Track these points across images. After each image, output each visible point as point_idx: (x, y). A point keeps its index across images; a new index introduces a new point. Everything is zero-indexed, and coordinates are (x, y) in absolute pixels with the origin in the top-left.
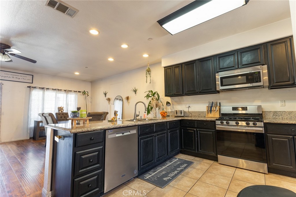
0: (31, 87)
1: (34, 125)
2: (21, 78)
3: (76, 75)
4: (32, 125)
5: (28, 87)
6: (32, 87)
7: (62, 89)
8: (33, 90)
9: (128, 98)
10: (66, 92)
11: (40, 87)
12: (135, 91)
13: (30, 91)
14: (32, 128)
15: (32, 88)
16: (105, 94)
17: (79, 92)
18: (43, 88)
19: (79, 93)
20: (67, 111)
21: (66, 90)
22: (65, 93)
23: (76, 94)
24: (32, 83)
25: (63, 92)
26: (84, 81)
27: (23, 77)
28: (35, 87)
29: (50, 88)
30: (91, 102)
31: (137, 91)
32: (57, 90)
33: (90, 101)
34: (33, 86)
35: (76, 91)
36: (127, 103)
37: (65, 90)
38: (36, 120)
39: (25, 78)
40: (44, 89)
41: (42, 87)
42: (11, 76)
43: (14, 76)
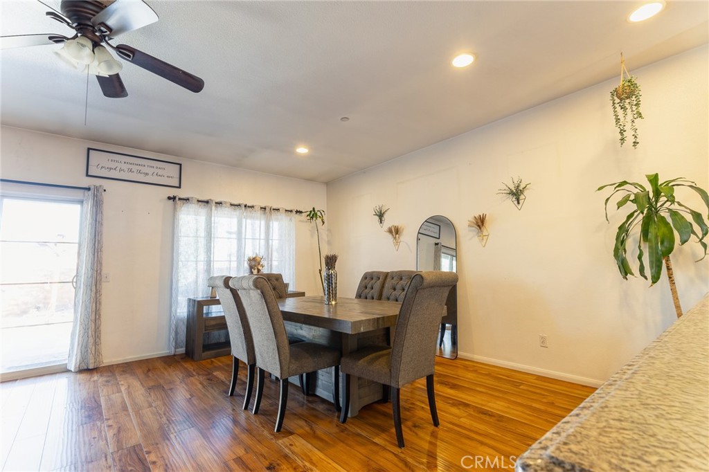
0: (177, 199)
1: (189, 311)
2: (150, 171)
3: (301, 155)
4: (182, 311)
5: (169, 198)
6: (180, 199)
7: (254, 204)
8: (181, 207)
9: (480, 222)
10: (265, 213)
11: (200, 199)
12: (517, 194)
13: (175, 209)
14: (182, 320)
15: (179, 202)
16: (381, 216)
17: (298, 212)
19: (298, 216)
20: (271, 269)
21: (265, 208)
22: (263, 216)
23: (291, 219)
24: (180, 187)
25: (259, 213)
27: (156, 171)
28: (188, 199)
29: (225, 202)
31: (526, 193)
32: (244, 208)
33: (326, 239)
34: (182, 197)
35: (291, 211)
36: (476, 239)
37: (263, 206)
38: (192, 297)
39: (160, 172)
40: (209, 204)
41: (205, 199)
42: (125, 166)
43: (134, 168)
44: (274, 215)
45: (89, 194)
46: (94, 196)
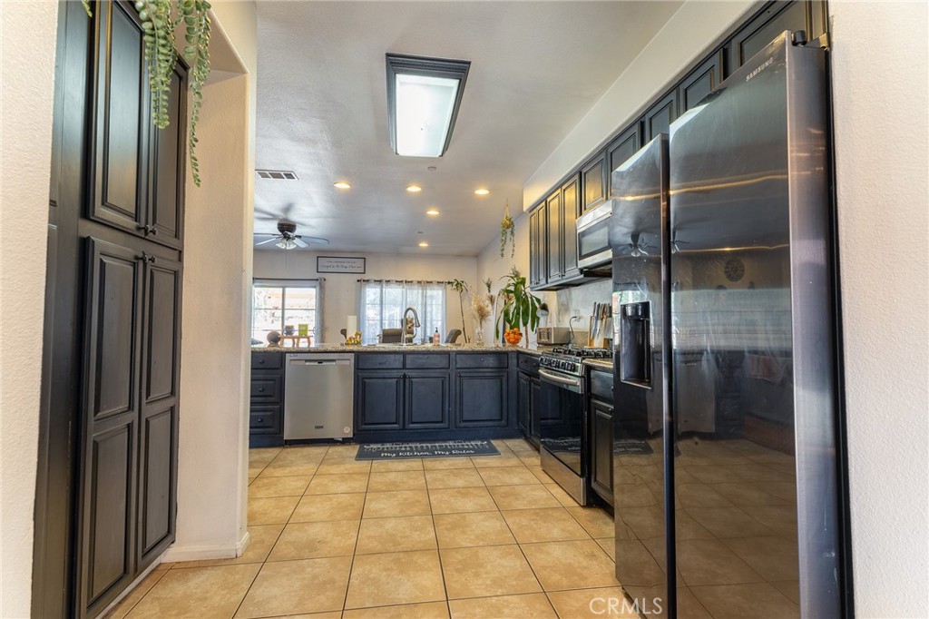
3: (422, 248)
5: (360, 281)
6: (364, 281)
8: (365, 286)
10: (421, 286)
13: (361, 288)
18: (381, 281)
21: (421, 282)
24: (364, 273)
28: (369, 280)
29: (392, 280)
32: (405, 283)
34: (366, 279)
35: (443, 282)
39: (353, 265)
42: (335, 264)
43: (340, 264)
44: (428, 286)
45: (318, 282)
46: (320, 284)
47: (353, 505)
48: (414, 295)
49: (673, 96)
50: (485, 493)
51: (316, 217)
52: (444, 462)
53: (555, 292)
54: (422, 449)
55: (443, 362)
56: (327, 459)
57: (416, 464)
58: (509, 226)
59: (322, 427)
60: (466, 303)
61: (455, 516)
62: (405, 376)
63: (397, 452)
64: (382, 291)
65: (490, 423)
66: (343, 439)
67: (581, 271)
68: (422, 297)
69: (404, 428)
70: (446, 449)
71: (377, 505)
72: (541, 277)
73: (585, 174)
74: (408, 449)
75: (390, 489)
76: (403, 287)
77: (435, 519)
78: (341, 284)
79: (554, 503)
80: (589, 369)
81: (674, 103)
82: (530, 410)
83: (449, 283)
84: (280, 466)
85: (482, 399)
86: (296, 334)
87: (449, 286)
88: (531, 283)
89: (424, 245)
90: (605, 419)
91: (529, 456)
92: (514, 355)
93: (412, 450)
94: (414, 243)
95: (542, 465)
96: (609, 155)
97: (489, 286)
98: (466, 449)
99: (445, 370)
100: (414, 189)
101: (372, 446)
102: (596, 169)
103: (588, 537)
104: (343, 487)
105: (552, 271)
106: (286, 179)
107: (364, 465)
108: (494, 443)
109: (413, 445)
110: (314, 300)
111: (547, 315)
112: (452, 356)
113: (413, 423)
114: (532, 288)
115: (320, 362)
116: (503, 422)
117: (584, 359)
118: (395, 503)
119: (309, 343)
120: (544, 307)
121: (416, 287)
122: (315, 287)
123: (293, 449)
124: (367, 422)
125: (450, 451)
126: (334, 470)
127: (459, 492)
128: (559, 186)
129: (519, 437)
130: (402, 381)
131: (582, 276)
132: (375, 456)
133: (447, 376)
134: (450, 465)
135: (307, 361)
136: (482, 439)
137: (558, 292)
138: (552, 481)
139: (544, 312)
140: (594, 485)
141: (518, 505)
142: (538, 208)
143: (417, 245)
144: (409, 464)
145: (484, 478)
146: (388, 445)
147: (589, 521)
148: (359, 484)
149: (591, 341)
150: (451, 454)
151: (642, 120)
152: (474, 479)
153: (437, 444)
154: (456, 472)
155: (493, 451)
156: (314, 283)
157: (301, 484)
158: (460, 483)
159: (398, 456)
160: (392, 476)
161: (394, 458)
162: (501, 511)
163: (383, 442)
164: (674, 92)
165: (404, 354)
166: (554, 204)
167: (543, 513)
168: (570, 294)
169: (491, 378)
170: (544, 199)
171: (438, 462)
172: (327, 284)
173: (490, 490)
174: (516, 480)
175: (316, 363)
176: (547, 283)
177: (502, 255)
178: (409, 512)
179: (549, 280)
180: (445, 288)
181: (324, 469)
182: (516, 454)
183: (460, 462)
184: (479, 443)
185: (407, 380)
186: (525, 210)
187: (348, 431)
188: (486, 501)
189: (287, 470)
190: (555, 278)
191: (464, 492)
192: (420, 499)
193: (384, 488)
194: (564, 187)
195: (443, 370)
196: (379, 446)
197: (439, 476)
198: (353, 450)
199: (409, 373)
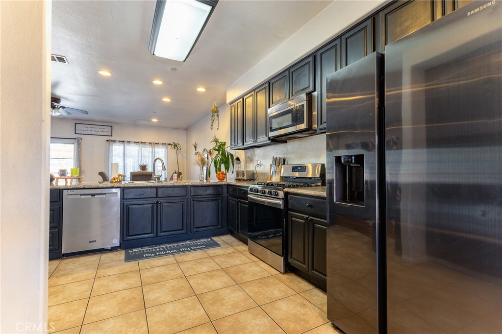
2: (99, 130)
3: (153, 122)
5: (107, 141)
6: (111, 141)
7: (146, 142)
8: (112, 144)
10: (151, 145)
11: (121, 140)
13: (110, 145)
18: (123, 142)
22: (151, 147)
24: (112, 136)
26: (177, 129)
27: (102, 130)
28: (115, 141)
29: (132, 142)
30: (186, 158)
32: (140, 143)
35: (165, 144)
37: (150, 142)
39: (104, 130)
41: (123, 140)
42: (89, 129)
43: (93, 129)
44: (156, 146)
45: (76, 140)
46: (78, 141)
47: (134, 298)
48: (147, 151)
49: (338, 42)
50: (223, 273)
51: (78, 95)
52: (189, 255)
53: (243, 151)
54: (171, 249)
55: (182, 192)
56: (103, 264)
57: (170, 259)
58: (216, 112)
59: (95, 241)
60: (180, 157)
61: (211, 293)
62: (157, 202)
63: (155, 253)
64: (124, 148)
65: (211, 228)
66: (112, 248)
67: (269, 139)
68: (152, 152)
69: (157, 236)
70: (186, 247)
71: (154, 295)
72: (239, 141)
73: (273, 83)
74: (161, 249)
75: (159, 280)
76: (139, 146)
77: (199, 298)
78: (94, 143)
79: (266, 274)
80: (287, 194)
81: (338, 46)
82: (238, 218)
83: (169, 144)
84: (62, 275)
85: (206, 213)
86: (69, 175)
87: (170, 146)
88: (231, 145)
89: (155, 120)
90: (300, 223)
91: (238, 245)
92: (225, 187)
93: (164, 250)
94: (148, 119)
95: (249, 249)
96: (291, 74)
97: (196, 147)
98: (200, 245)
99: (184, 197)
100: (158, 82)
101: (134, 250)
102: (281, 81)
103: (295, 293)
104: (122, 285)
105: (247, 138)
106: (58, 62)
107: (133, 265)
108: (215, 239)
109: (164, 246)
110: (73, 153)
111: (240, 163)
112: (189, 188)
113: (163, 232)
114: (231, 148)
115: (93, 195)
116: (219, 226)
117: (284, 188)
118: (167, 291)
119: (67, 182)
120: (238, 159)
121: (148, 146)
122: (74, 143)
123: (70, 260)
124: (130, 234)
125: (190, 247)
126: (110, 272)
127: (207, 275)
128: (254, 90)
129: (227, 234)
130: (155, 205)
131: (269, 141)
132: (139, 257)
133: (185, 201)
134: (193, 257)
135: (81, 195)
136: (207, 237)
137: (246, 150)
138: (258, 260)
139: (238, 162)
140: (290, 260)
141: (247, 278)
142: (237, 102)
143: (151, 121)
144: (165, 260)
145: (219, 263)
146: (146, 248)
147: (289, 282)
148: (134, 281)
149: (271, 178)
150: (191, 249)
151: (315, 54)
152: (212, 265)
153: (179, 244)
154: (199, 261)
155: (216, 245)
156: (73, 141)
157: (86, 287)
158: (205, 268)
159: (156, 255)
160: (157, 270)
161: (153, 257)
162: (239, 284)
163: (142, 246)
164: (339, 40)
165: (157, 188)
166: (249, 101)
167: (263, 281)
168: (254, 152)
169: (212, 200)
170: (242, 97)
171: (184, 256)
172: (83, 142)
173: (226, 271)
174: (238, 262)
175: (90, 196)
176: (243, 145)
177: (212, 129)
178: (179, 297)
179: (245, 144)
180: (167, 147)
181: (101, 272)
182: (230, 245)
183: (199, 254)
184: (206, 240)
185: (159, 205)
186: (227, 103)
187: (116, 242)
188: (226, 279)
189: (70, 278)
190: (249, 142)
191: (210, 274)
192: (183, 285)
193: (154, 281)
194: (256, 91)
195: (182, 197)
196: (140, 249)
197: (189, 266)
198: (121, 254)
199: (160, 200)
